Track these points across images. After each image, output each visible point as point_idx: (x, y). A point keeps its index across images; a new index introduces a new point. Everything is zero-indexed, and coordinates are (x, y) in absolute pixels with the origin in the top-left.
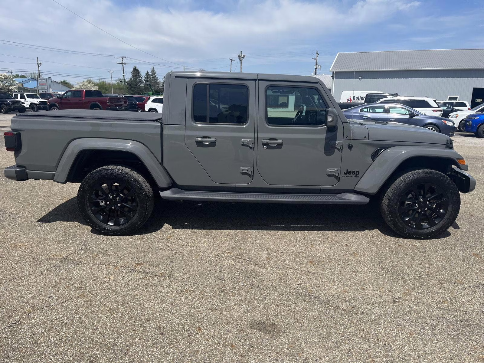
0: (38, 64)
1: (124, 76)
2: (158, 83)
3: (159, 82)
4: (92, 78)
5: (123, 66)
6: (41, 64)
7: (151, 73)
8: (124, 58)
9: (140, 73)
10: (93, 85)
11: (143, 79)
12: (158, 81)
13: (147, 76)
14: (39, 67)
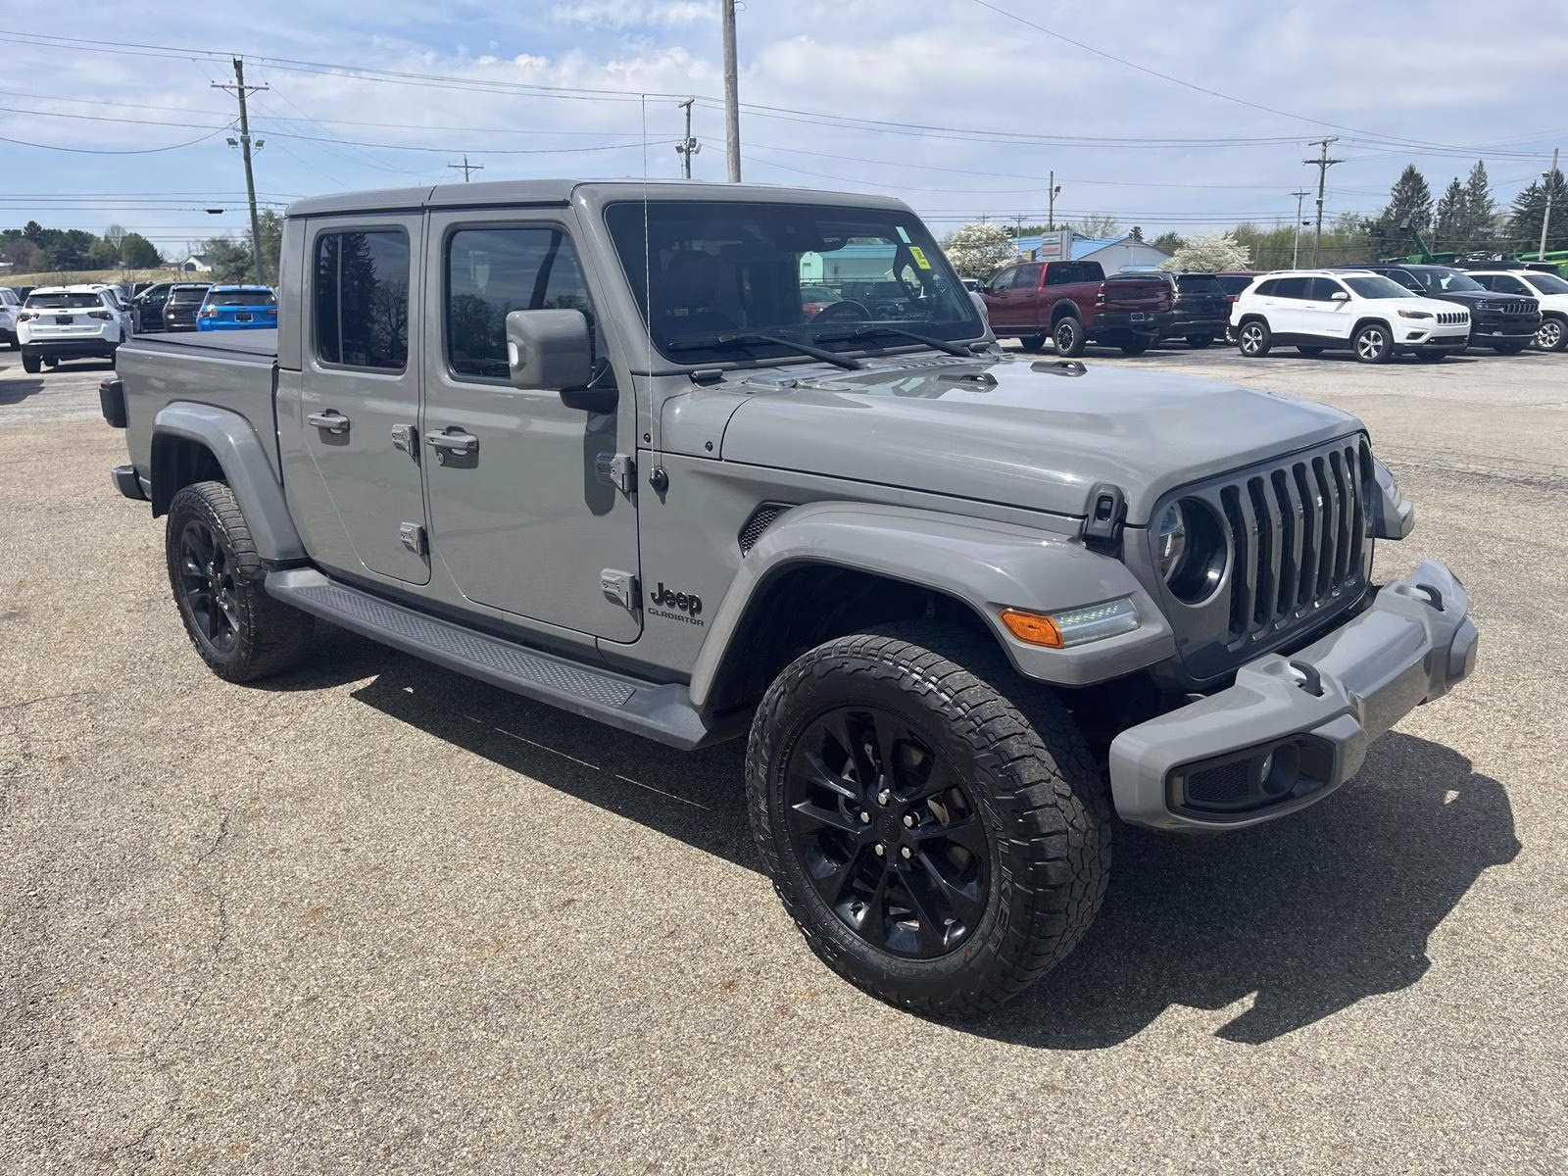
0: (1051, 190)
1: (1320, 203)
2: (1486, 220)
3: (1493, 218)
4: (1251, 221)
5: (1324, 169)
6: (1058, 189)
7: (1468, 186)
8: (1331, 141)
9: (1426, 187)
10: (1236, 242)
11: (1433, 210)
12: (1493, 212)
13: (1453, 197)
14: (1052, 200)
